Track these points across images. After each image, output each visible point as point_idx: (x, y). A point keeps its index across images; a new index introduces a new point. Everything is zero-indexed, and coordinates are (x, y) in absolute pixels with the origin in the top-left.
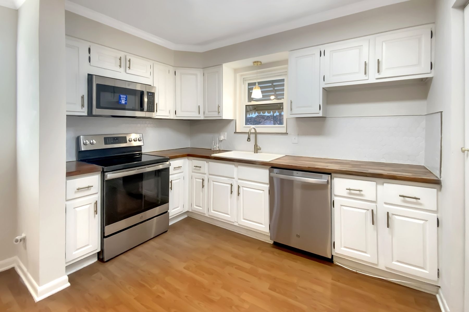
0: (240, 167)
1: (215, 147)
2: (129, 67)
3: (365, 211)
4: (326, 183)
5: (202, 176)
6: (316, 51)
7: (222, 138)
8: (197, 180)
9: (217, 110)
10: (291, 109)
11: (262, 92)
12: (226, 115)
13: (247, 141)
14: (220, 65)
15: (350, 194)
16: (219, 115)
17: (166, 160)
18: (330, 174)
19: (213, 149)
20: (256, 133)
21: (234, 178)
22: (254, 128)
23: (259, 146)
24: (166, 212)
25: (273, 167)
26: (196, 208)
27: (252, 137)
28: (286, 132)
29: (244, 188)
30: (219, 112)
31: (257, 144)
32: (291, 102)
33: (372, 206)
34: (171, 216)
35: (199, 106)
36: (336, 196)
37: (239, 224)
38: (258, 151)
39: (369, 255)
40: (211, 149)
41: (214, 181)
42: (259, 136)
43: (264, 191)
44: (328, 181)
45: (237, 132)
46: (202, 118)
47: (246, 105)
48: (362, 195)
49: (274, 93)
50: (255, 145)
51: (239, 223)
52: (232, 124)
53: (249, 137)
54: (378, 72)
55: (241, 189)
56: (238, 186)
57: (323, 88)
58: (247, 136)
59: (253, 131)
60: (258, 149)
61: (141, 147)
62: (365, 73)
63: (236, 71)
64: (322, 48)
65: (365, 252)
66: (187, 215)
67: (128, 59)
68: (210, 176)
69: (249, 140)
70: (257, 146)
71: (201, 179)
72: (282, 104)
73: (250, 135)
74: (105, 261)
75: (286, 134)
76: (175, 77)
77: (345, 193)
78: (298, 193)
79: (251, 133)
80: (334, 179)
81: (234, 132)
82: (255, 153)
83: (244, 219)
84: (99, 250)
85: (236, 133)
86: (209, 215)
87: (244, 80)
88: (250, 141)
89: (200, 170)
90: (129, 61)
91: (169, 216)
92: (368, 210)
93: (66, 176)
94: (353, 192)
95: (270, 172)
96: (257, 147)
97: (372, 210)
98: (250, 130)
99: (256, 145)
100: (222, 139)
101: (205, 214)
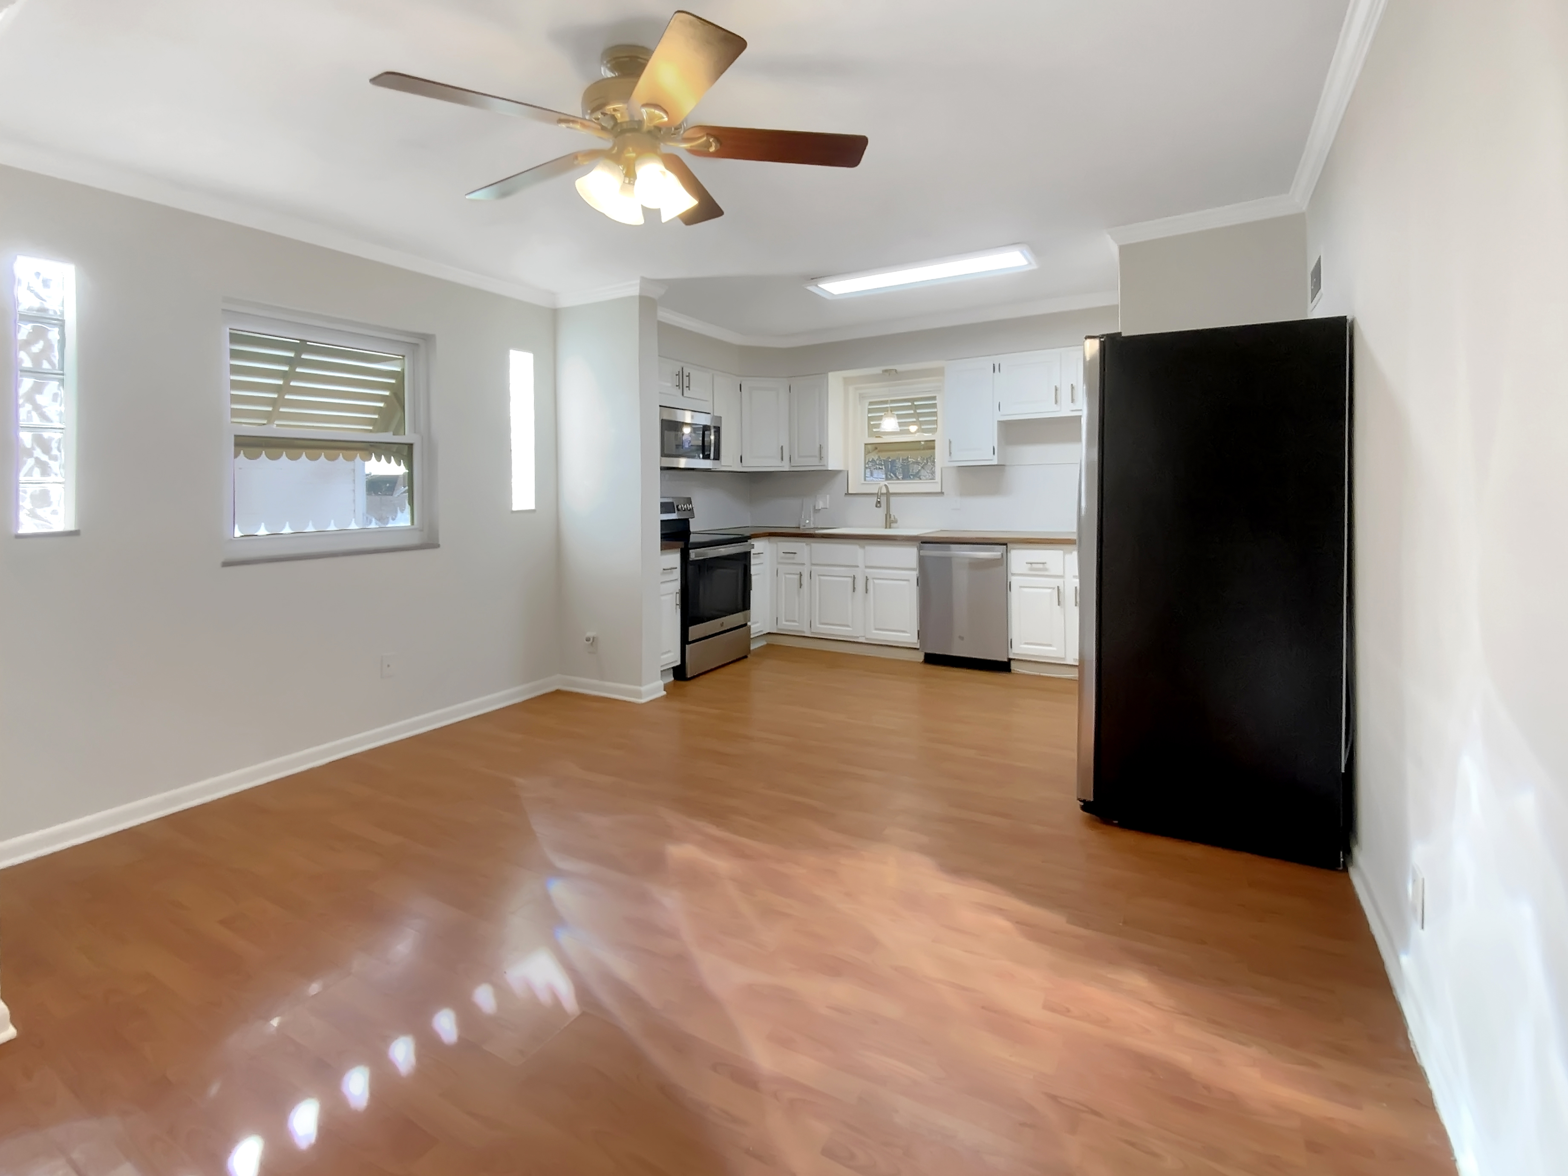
0: (867, 548)
1: (808, 521)
2: (688, 387)
3: (1049, 591)
4: (1000, 557)
5: (798, 569)
6: (986, 363)
7: (820, 505)
8: (788, 576)
9: (817, 453)
10: (950, 453)
11: (900, 424)
12: (833, 464)
13: (876, 506)
14: (825, 374)
15: (1031, 569)
16: (820, 462)
17: (744, 539)
18: (1006, 544)
19: (804, 526)
20: (888, 494)
21: (858, 567)
22: (885, 485)
23: (894, 516)
24: (745, 625)
25: (925, 542)
26: (786, 625)
27: (883, 500)
28: (940, 491)
29: (876, 581)
30: (821, 458)
31: (891, 513)
32: (950, 442)
33: (1058, 582)
34: (753, 634)
35: (782, 447)
36: (1013, 574)
37: (867, 639)
38: (892, 524)
39: (1055, 649)
40: (799, 528)
41: (821, 575)
42: (893, 499)
43: (908, 580)
44: (1002, 554)
45: (850, 492)
46: (786, 467)
47: (866, 444)
48: (1046, 570)
49: (914, 420)
50: (886, 515)
51: (867, 637)
52: (840, 478)
53: (879, 500)
54: (1073, 401)
55: (870, 583)
56: (867, 577)
57: (999, 422)
58: (874, 500)
59: (884, 491)
60: (892, 521)
61: (689, 521)
62: (1056, 402)
63: (847, 381)
64: (996, 359)
65: (1050, 645)
66: (766, 641)
67: (686, 373)
68: (814, 568)
69: (878, 505)
70: (890, 515)
71: (798, 574)
72: (933, 442)
73: (880, 497)
74: (689, 677)
75: (942, 493)
76: (741, 394)
77: (1025, 569)
78: (961, 579)
79: (882, 494)
80: (1010, 552)
81: (846, 494)
82: (886, 528)
83: (876, 629)
84: (679, 663)
85: (848, 494)
86: (813, 633)
87: (862, 397)
88: (880, 507)
89: (793, 558)
90: (688, 376)
91: (751, 633)
92: (1054, 588)
93: (661, 550)
94: (1034, 566)
95: (919, 549)
96: (890, 517)
97: (1058, 587)
98: (880, 488)
99: (888, 515)
100: (820, 508)
101: (804, 632)
